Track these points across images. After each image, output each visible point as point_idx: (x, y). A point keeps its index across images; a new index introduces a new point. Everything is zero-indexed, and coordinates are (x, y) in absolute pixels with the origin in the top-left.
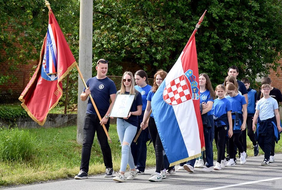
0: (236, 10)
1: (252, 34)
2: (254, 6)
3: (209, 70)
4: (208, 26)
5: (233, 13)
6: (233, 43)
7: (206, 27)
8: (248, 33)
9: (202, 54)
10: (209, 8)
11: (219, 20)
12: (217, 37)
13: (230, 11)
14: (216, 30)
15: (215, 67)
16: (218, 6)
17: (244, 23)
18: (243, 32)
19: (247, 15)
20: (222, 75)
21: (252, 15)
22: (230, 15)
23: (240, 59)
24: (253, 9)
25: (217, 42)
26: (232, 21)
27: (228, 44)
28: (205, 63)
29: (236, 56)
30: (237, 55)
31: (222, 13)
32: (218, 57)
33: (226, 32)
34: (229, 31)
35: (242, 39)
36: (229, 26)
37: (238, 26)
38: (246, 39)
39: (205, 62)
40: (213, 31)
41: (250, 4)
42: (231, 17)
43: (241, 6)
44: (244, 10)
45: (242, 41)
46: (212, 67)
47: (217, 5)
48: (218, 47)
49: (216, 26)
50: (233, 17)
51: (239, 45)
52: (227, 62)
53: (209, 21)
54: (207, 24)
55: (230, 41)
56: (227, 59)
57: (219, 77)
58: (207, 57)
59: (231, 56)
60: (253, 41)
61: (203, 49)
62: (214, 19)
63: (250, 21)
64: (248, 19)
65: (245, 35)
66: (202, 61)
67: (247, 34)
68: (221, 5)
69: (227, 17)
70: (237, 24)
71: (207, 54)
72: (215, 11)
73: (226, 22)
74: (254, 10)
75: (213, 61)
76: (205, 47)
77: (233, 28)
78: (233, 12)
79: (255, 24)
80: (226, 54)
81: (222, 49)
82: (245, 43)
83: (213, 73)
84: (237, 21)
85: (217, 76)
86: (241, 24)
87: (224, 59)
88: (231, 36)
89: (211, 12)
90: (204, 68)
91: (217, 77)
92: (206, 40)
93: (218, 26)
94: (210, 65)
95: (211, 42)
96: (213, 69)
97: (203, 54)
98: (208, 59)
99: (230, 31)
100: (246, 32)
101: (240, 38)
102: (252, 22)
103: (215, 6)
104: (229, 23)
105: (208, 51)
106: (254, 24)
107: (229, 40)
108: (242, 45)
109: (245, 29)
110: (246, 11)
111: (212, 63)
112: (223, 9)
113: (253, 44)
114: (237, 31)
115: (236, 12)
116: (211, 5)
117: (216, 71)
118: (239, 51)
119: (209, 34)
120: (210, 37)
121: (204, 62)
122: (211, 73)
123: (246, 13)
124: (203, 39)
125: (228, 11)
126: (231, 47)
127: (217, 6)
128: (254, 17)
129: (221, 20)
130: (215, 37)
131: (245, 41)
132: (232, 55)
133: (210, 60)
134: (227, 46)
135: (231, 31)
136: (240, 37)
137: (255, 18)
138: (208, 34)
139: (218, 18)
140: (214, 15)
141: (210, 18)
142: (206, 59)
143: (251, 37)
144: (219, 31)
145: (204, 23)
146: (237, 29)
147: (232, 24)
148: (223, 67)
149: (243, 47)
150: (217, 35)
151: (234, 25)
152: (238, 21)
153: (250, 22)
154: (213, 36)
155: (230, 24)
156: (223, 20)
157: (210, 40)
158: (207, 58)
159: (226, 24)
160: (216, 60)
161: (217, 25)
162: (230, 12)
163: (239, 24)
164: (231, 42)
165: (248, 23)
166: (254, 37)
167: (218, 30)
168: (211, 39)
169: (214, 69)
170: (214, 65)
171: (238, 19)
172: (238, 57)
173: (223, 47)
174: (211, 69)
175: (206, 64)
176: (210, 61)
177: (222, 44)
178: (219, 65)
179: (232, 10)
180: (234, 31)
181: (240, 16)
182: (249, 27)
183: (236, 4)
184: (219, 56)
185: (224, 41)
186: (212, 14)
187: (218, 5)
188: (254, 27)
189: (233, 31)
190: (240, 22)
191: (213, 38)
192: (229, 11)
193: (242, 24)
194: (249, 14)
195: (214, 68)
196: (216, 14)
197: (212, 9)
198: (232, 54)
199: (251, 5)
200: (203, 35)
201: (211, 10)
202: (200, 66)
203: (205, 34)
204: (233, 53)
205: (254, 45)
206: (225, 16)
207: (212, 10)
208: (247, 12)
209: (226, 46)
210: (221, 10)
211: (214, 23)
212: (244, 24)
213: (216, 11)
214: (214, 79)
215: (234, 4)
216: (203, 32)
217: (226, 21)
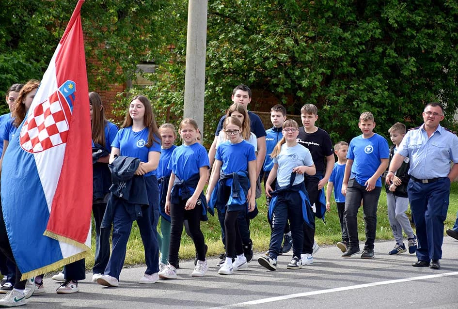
0: (425, 13)
1: (448, 50)
2: (453, 7)
3: (382, 103)
4: (380, 37)
5: (421, 18)
6: (419, 64)
7: (379, 38)
8: (443, 48)
9: (371, 80)
10: (383, 10)
11: (398, 29)
12: (395, 55)
13: (416, 14)
14: (393, 45)
15: (391, 100)
16: (398, 8)
17: (436, 33)
18: (434, 47)
19: (442, 21)
20: (401, 112)
21: (450, 21)
22: (415, 21)
23: (430, 87)
24: (451, 11)
25: (395, 61)
26: (418, 30)
27: (411, 65)
28: (375, 94)
29: (422, 83)
30: (424, 81)
31: (403, 17)
32: (396, 85)
33: (409, 46)
34: (413, 46)
35: (433, 57)
36: (413, 37)
37: (427, 37)
38: (440, 58)
39: (376, 92)
40: (389, 45)
41: (447, 4)
42: (417, 24)
43: (434, 7)
44: (437, 14)
45: (432, 60)
46: (386, 100)
47: (396, 5)
48: (396, 69)
49: (393, 37)
50: (419, 24)
51: (428, 67)
52: (408, 93)
53: (383, 30)
54: (380, 35)
55: (414, 61)
56: (408, 89)
57: (397, 115)
58: (379, 84)
59: (415, 83)
60: (450, 62)
61: (372, 72)
62: (390, 27)
63: (446, 30)
64: (443, 27)
65: (438, 52)
66: (370, 90)
67: (440, 51)
68: (402, 5)
69: (412, 24)
70: (425, 34)
71: (379, 80)
72: (392, 14)
73: (409, 31)
74: (453, 13)
75: (388, 90)
76: (376, 69)
77: (420, 40)
78: (420, 16)
79: (454, 35)
80: (407, 79)
81: (402, 72)
82: (438, 65)
83: (387, 109)
84: (426, 31)
85: (393, 113)
86: (432, 34)
87: (405, 88)
88: (416, 53)
89: (386, 16)
90: (374, 101)
91: (392, 114)
92: (379, 58)
93: (396, 38)
94: (383, 96)
95: (385, 62)
96: (387, 102)
97: (372, 79)
98: (380, 87)
99: (415, 46)
100: (440, 46)
101: (430, 56)
102: (449, 32)
103: (393, 6)
104: (414, 33)
105: (380, 76)
106: (452, 35)
107: (414, 59)
108: (433, 67)
109: (438, 43)
110: (440, 14)
111: (386, 93)
112: (405, 12)
113: (449, 65)
114: (425, 45)
115: (424, 17)
116: (386, 5)
117: (392, 105)
118: (428, 75)
119: (383, 49)
120: (383, 55)
121: (374, 91)
122: (384, 109)
123: (440, 19)
124: (374, 57)
125: (413, 14)
126: (415, 70)
127: (396, 7)
128: (452, 25)
129: (401, 29)
130: (391, 54)
131: (437, 61)
132: (416, 81)
133: (383, 89)
134: (410, 68)
135: (417, 46)
136: (430, 54)
137: (455, 26)
138: (381, 50)
139: (397, 26)
140: (391, 21)
141: (384, 25)
142: (377, 87)
143: (447, 54)
144: (398, 45)
145: (375, 33)
146: (426, 42)
147: (418, 34)
148: (402, 101)
149: (435, 69)
150: (395, 51)
151: (421, 36)
152: (428, 29)
153: (446, 32)
154: (389, 53)
155: (415, 34)
156: (405, 28)
157: (383, 59)
158: (378, 86)
159: (409, 35)
160: (392, 88)
161: (395, 36)
162: (415, 17)
163: (429, 34)
164: (416, 62)
165: (443, 33)
166: (451, 54)
167: (396, 44)
168: (385, 56)
169: (389, 102)
170: (388, 97)
171: (428, 27)
172: (426, 85)
173: (403, 69)
174: (385, 104)
175: (377, 94)
176: (383, 91)
177: (402, 65)
178: (397, 96)
179: (419, 13)
180: (421, 46)
181: (430, 23)
182: (443, 39)
183: (425, 4)
184: (396, 83)
185: (405, 60)
186: (388, 19)
187: (398, 6)
188: (451, 39)
189: (419, 46)
190: (430, 31)
191: (389, 56)
192: (414, 15)
193: (434, 34)
194: (445, 19)
195: (389, 101)
196: (394, 19)
197: (388, 12)
198: (417, 79)
199: (449, 5)
200: (373, 51)
201: (386, 12)
202: (368, 98)
203: (376, 49)
204: (419, 78)
205: (451, 67)
206: (409, 22)
207: (388, 13)
208: (442, 16)
209: (408, 68)
210: (402, 12)
211: (390, 33)
212: (436, 35)
213: (394, 15)
214: (388, 117)
215: (422, 4)
216: (374, 46)
217: (409, 29)
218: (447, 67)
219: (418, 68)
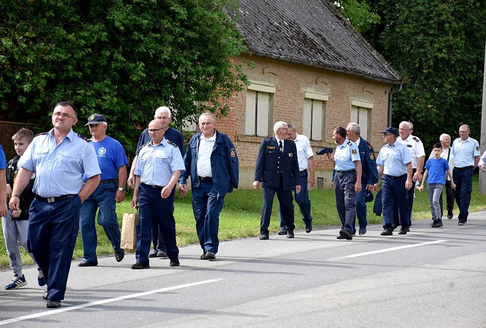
0: (152, 16)
1: (176, 56)
2: (178, 12)
3: (111, 110)
4: (107, 40)
5: (147, 21)
6: (148, 70)
7: (105, 41)
8: (171, 54)
9: (99, 86)
10: (108, 11)
11: (125, 32)
12: (123, 59)
13: (143, 17)
14: (120, 48)
15: (120, 107)
16: (123, 10)
17: (164, 37)
18: (162, 52)
19: (169, 25)
20: (131, 119)
21: (176, 26)
22: (142, 24)
23: (159, 93)
24: (177, 16)
25: (123, 66)
26: (145, 34)
27: (139, 71)
28: (104, 100)
29: (152, 89)
30: (154, 88)
31: (129, 20)
32: (124, 91)
33: (137, 51)
34: (140, 50)
35: (162, 63)
36: (140, 41)
37: (155, 42)
38: (168, 64)
39: (105, 98)
40: (116, 49)
41: (173, 8)
42: (144, 28)
43: (160, 10)
44: (163, 18)
45: (160, 65)
46: (115, 106)
47: (121, 7)
48: (124, 74)
49: (121, 40)
50: (146, 28)
51: (157, 72)
52: (138, 99)
53: (109, 32)
54: (107, 38)
55: (143, 66)
56: (138, 95)
57: (126, 122)
58: (107, 90)
59: (145, 89)
60: (178, 68)
61: (100, 77)
62: (117, 30)
63: (173, 35)
64: (170, 32)
65: (166, 57)
66: (99, 97)
67: (168, 56)
68: (128, 7)
69: (138, 27)
70: (153, 38)
71: (107, 85)
72: (118, 16)
73: (136, 35)
74: (179, 17)
75: (117, 96)
76: (103, 74)
77: (148, 44)
78: (146, 20)
79: (181, 40)
80: (137, 85)
81: (130, 78)
82: (167, 70)
83: (117, 117)
84: (154, 35)
85: (123, 120)
86: (159, 38)
87: (134, 94)
88: (144, 57)
89: (112, 18)
90: (103, 108)
91: (122, 122)
92: (106, 62)
93: (124, 41)
94: (112, 103)
95: (113, 67)
96: (116, 109)
97: (100, 84)
98: (109, 93)
99: (143, 50)
100: (168, 52)
101: (159, 61)
102: (176, 38)
103: (118, 8)
104: (142, 36)
105: (108, 82)
106: (179, 40)
107: (142, 64)
108: (162, 73)
109: (165, 48)
110: (166, 19)
111: (115, 100)
112: (131, 14)
113: (178, 71)
114: (153, 50)
115: (151, 20)
116: (112, 6)
117: (122, 112)
118: (157, 81)
119: (110, 52)
120: (111, 59)
121: (103, 97)
122: (114, 116)
123: (167, 23)
124: (101, 62)
125: (139, 17)
126: (144, 75)
127: (121, 9)
128: (179, 30)
129: (128, 32)
130: (119, 58)
131: (166, 66)
132: (146, 87)
133: (112, 94)
134: (139, 73)
135: (145, 50)
136: (158, 59)
137: (181, 31)
138: (108, 54)
139: (123, 28)
140: (117, 24)
141: (110, 27)
142: (106, 93)
143: (175, 60)
144: (126, 49)
145: (101, 36)
146: (154, 46)
147: (145, 38)
148: (132, 108)
149: (164, 75)
150: (123, 55)
151: (149, 41)
152: (155, 34)
153: (174, 37)
154: (117, 57)
155: (143, 38)
156: (132, 31)
157: (111, 63)
158: (106, 91)
159: (137, 38)
160: (121, 95)
161: (122, 39)
162: (142, 20)
163: (156, 39)
164: (145, 67)
165: (170, 38)
166: (179, 60)
167: (123, 48)
168: (113, 61)
169: (118, 110)
170: (118, 103)
171: (155, 31)
172: (156, 91)
173: (131, 75)
174: (114, 110)
175: (106, 100)
176: (112, 97)
177: (130, 70)
178: (127, 103)
179: (146, 17)
180: (149, 51)
181: (157, 27)
182: (171, 44)
183: (151, 7)
184: (125, 89)
185: (133, 65)
186: (114, 21)
187: (124, 7)
188: (179, 44)
189: (147, 50)
190: (158, 35)
191: (117, 60)
192: (141, 18)
193: (161, 39)
194: (171, 23)
195: (119, 108)
196: (120, 21)
197: (114, 13)
198: (146, 85)
199: (174, 9)
200: (100, 55)
201: (111, 14)
202: (96, 104)
203: (103, 52)
204: (148, 84)
205: (180, 72)
206: (135, 25)
207: (113, 15)
208: (169, 20)
209: (137, 74)
210: (128, 15)
211: (117, 36)
212: (163, 40)
213: (120, 17)
214: (118, 125)
215: (148, 7)
216: (100, 50)
217: (136, 33)
218: (176, 73)
219: (147, 74)
